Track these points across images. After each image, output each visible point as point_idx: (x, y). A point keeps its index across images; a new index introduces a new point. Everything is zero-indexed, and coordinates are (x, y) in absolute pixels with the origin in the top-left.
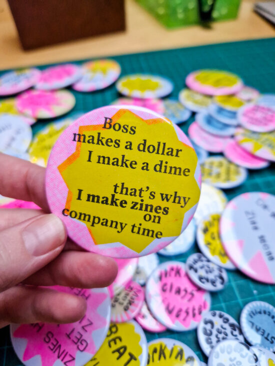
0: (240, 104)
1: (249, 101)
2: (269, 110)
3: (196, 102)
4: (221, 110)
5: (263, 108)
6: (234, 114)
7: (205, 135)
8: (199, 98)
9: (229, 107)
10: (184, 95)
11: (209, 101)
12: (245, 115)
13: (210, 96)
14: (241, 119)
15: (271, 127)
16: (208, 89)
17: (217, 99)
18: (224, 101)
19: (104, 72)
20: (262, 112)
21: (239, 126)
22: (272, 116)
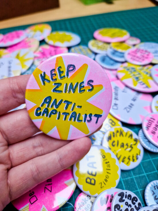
0: (128, 48)
1: (134, 45)
2: (146, 51)
3: (98, 47)
4: (115, 52)
5: (143, 50)
6: (123, 54)
8: (101, 44)
9: (120, 50)
10: (91, 43)
11: (108, 46)
12: (129, 54)
13: (109, 43)
14: (127, 57)
15: (147, 62)
16: (107, 39)
17: (112, 45)
18: (117, 46)
19: (41, 31)
20: (141, 53)
21: (126, 62)
22: (148, 55)
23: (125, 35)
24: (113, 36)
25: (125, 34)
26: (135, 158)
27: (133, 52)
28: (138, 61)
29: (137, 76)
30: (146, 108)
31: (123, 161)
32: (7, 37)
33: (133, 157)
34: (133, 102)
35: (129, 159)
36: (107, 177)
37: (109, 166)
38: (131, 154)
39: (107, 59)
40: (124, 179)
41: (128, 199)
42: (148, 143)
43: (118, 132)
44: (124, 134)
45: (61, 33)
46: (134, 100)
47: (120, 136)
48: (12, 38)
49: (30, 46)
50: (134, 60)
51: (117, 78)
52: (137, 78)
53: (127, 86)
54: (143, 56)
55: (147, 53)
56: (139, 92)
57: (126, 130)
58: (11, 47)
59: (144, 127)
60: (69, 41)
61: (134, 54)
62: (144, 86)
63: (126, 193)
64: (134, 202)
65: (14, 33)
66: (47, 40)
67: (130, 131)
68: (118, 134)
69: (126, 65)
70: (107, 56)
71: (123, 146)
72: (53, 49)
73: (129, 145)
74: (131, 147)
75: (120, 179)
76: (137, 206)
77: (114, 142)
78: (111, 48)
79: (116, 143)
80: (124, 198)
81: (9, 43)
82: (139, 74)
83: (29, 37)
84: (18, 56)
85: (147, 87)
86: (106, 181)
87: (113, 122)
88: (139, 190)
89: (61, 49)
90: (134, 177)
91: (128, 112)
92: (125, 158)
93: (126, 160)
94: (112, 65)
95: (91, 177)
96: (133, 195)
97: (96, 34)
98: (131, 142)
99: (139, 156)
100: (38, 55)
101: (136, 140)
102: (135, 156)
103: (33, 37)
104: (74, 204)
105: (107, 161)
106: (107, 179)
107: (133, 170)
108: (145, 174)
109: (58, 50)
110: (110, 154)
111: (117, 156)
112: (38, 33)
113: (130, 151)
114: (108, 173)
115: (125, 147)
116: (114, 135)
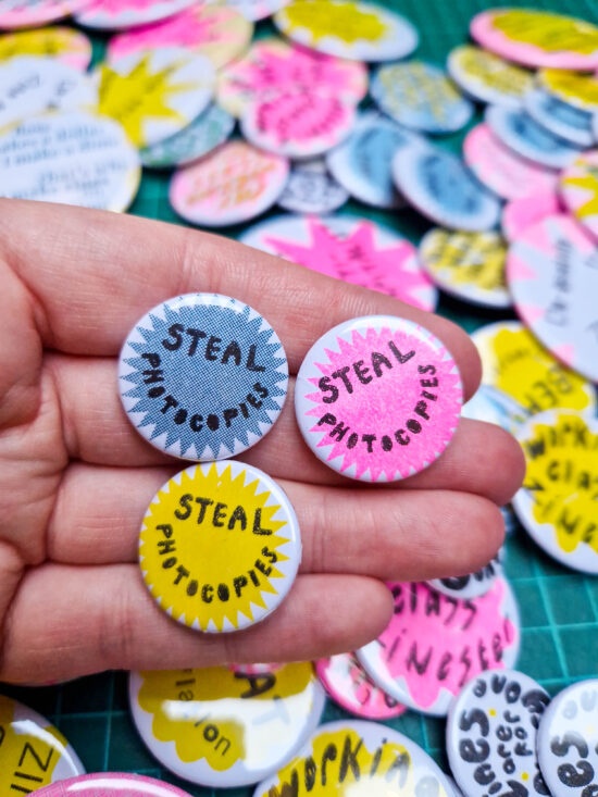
3: (489, 79)
4: (555, 105)
6: (585, 118)
7: (505, 159)
8: (498, 68)
9: (576, 101)
10: (459, 59)
11: (525, 81)
13: (531, 70)
17: (544, 77)
18: (567, 85)
21: (596, 148)
24: (550, 42)
31: (587, 539)
43: (567, 429)
45: (339, 4)
49: (213, 38)
51: (562, 208)
60: (372, 37)
66: (284, 23)
68: (570, 438)
71: (585, 482)
72: (306, 63)
77: (555, 464)
78: (538, 87)
79: (561, 470)
89: (339, 67)
92: (592, 528)
97: (481, 26)
100: (247, 77)
109: (328, 68)
115: (595, 487)
116: (555, 438)
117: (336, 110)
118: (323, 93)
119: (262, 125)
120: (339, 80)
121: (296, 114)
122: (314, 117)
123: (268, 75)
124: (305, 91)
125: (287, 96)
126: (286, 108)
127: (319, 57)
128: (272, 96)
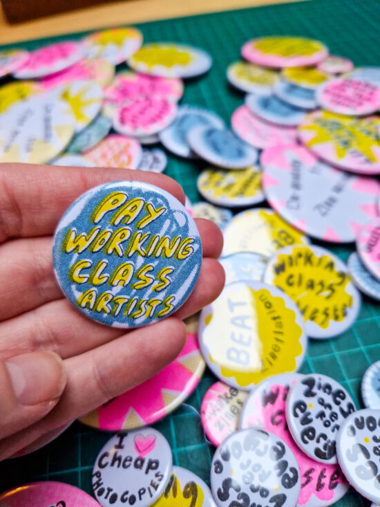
0: (323, 79)
1: (338, 74)
2: (367, 85)
3: (252, 80)
4: (293, 88)
5: (359, 84)
6: (310, 93)
8: (257, 73)
9: (304, 83)
11: (275, 78)
12: (326, 91)
13: (277, 70)
14: (322, 99)
15: (368, 108)
16: (274, 60)
17: (286, 73)
18: (298, 76)
19: (119, 43)
20: (356, 89)
21: (319, 108)
22: (371, 94)
23: (318, 52)
24: (288, 53)
25: (317, 50)
26: (340, 313)
27: (336, 87)
28: (347, 106)
29: (346, 138)
30: (365, 208)
31: (313, 318)
32: (39, 59)
33: (336, 310)
34: (335, 195)
35: (326, 314)
36: (276, 349)
37: (280, 325)
38: (330, 304)
39: (275, 104)
40: (315, 358)
41: (325, 391)
42: (370, 281)
43: (300, 255)
44: (315, 260)
45: (165, 49)
46: (338, 189)
47: (305, 263)
48: (50, 59)
49: (91, 77)
50: (339, 103)
51: (299, 142)
52: (346, 144)
53: (322, 160)
54: (361, 96)
55: (368, 90)
56: (349, 173)
57: (318, 252)
58: (47, 79)
59: (362, 246)
60: (184, 62)
61: (337, 91)
62: (362, 159)
63: (320, 379)
64: (338, 399)
65: (53, 48)
66: (133, 63)
67: (329, 256)
68: (302, 261)
69: (318, 115)
70: (275, 97)
71: (311, 285)
72: (146, 83)
73: (327, 283)
74: (331, 288)
75: (305, 358)
76: (346, 409)
77: (291, 276)
78: (283, 80)
79: (295, 279)
80: (315, 390)
81: (43, 70)
82: (351, 134)
83: (90, 57)
84: (65, 96)
85: (368, 161)
86: (274, 357)
87: (288, 236)
88: (349, 382)
89: (166, 82)
90: (337, 354)
91: (324, 214)
92: (316, 311)
93: (321, 317)
94: (286, 115)
95: (239, 347)
96: (336, 386)
97: (249, 50)
98: (332, 278)
99: (349, 310)
100: (112, 95)
101: (342, 275)
102: (340, 307)
103: (98, 57)
104: (199, 409)
105: (276, 315)
106: (276, 354)
107: (335, 339)
108: (363, 348)
109: (158, 84)
110: (281, 301)
111: (298, 304)
112: (111, 48)
113: (329, 297)
114: (278, 340)
115: (318, 288)
116: (291, 261)
117: (165, 106)
118: (157, 97)
119: (122, 121)
120: (166, 89)
121: (142, 112)
122: (152, 112)
123: (124, 92)
124: (148, 99)
125: (137, 102)
126: (137, 109)
127: (153, 78)
128: (128, 103)
